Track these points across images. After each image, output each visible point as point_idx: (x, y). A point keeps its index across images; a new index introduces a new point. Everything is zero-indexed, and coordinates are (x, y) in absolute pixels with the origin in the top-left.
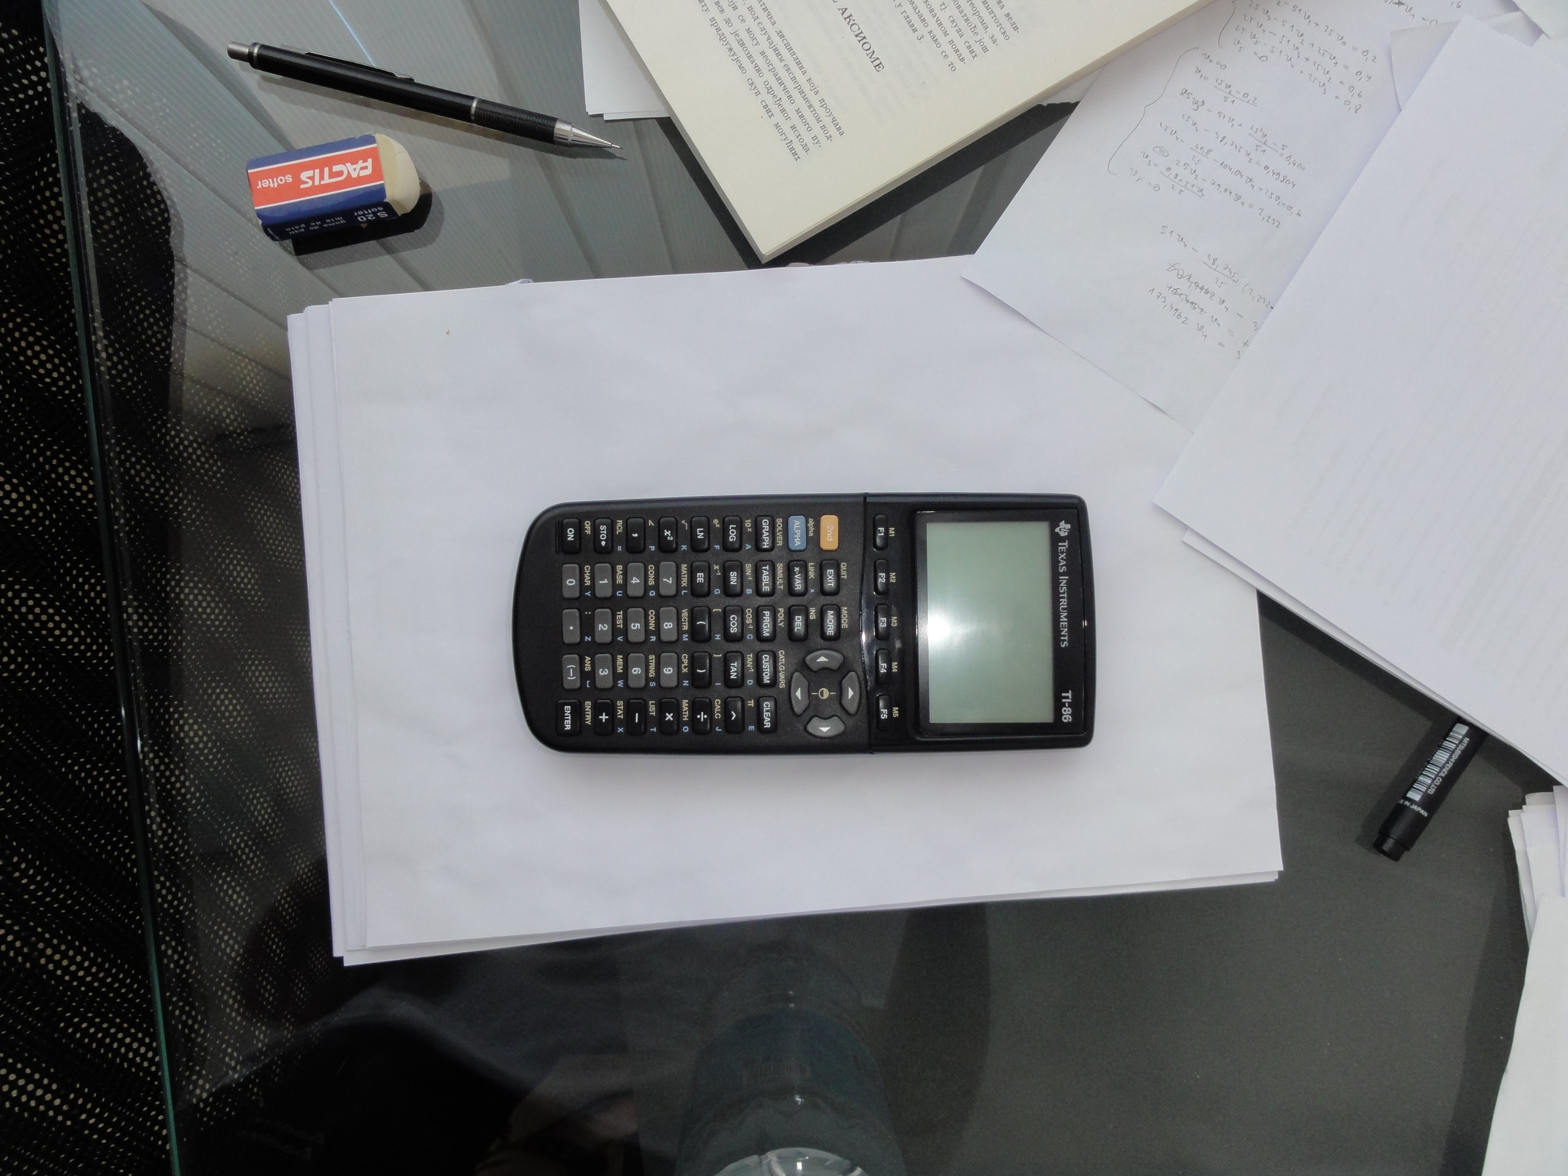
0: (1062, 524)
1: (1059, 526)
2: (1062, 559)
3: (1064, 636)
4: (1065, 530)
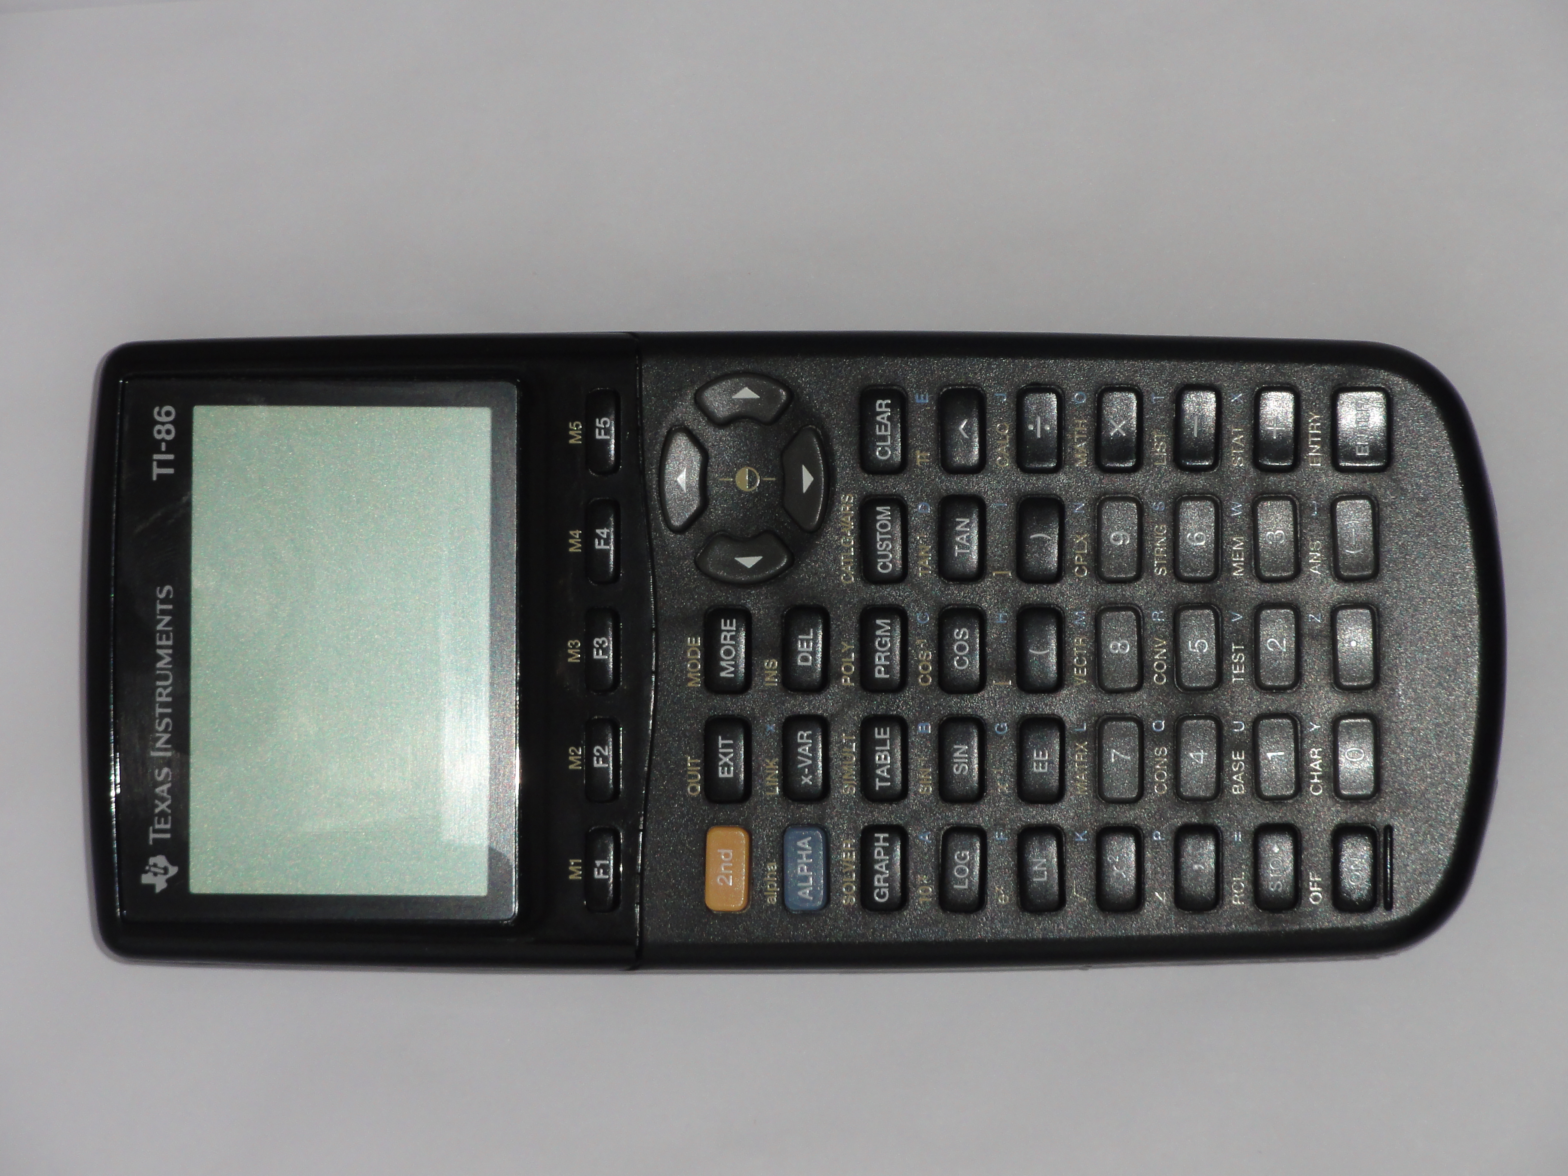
0: (160, 884)
1: (168, 881)
2: (163, 800)
3: (164, 612)
4: (153, 869)
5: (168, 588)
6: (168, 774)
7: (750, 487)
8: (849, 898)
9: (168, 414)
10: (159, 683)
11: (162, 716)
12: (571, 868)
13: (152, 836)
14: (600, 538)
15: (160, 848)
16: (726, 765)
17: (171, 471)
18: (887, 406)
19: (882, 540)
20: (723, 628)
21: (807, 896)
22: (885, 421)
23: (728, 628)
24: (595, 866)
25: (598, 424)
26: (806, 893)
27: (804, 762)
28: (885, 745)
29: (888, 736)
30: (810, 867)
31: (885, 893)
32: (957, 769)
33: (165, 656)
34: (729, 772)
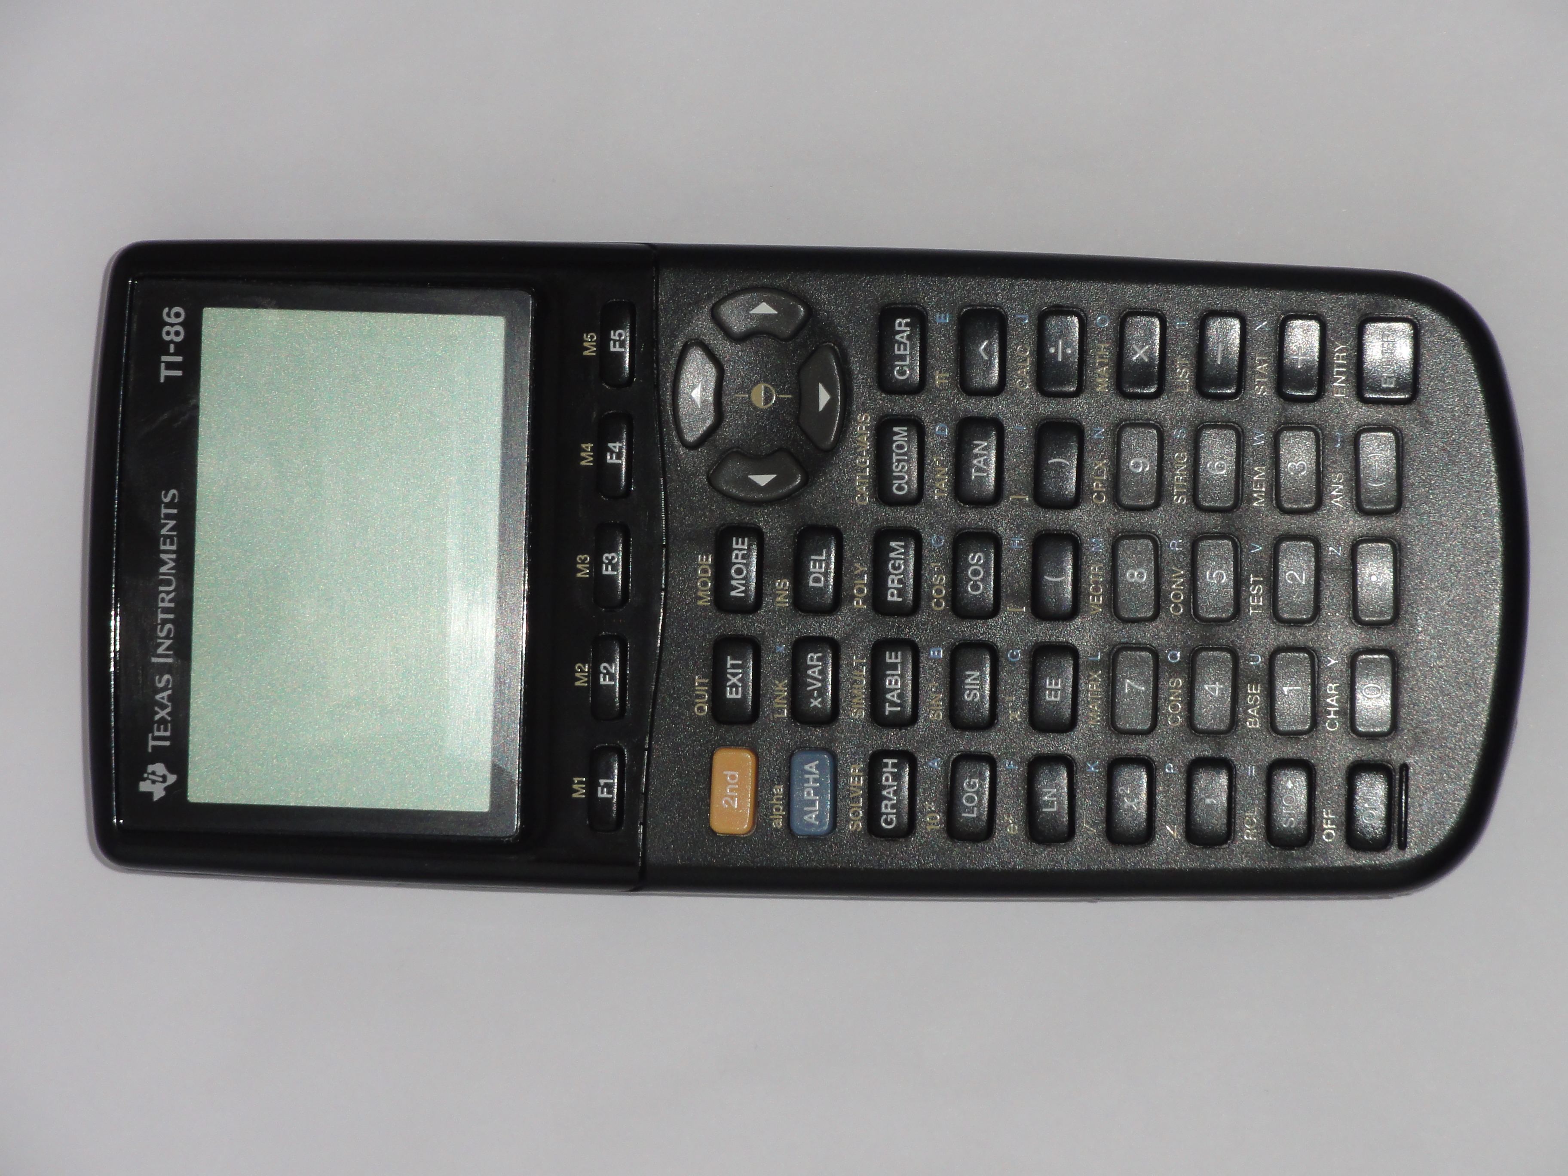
0: (158, 792)
1: (166, 789)
2: (163, 707)
3: (168, 517)
4: (151, 777)
5: (173, 491)
6: (168, 681)
7: (766, 404)
8: (856, 823)
9: (177, 315)
10: (161, 588)
11: (165, 622)
12: (575, 787)
13: (151, 743)
14: (612, 452)
15: (159, 755)
16: (734, 685)
17: (179, 373)
18: (907, 325)
19: (899, 461)
20: (735, 546)
21: (813, 821)
22: (904, 340)
23: (740, 546)
24: (599, 785)
25: (612, 337)
26: (811, 818)
27: (815, 685)
28: (896, 669)
29: (899, 660)
30: (817, 792)
31: (892, 819)
32: (969, 695)
33: (168, 561)
34: (737, 693)
